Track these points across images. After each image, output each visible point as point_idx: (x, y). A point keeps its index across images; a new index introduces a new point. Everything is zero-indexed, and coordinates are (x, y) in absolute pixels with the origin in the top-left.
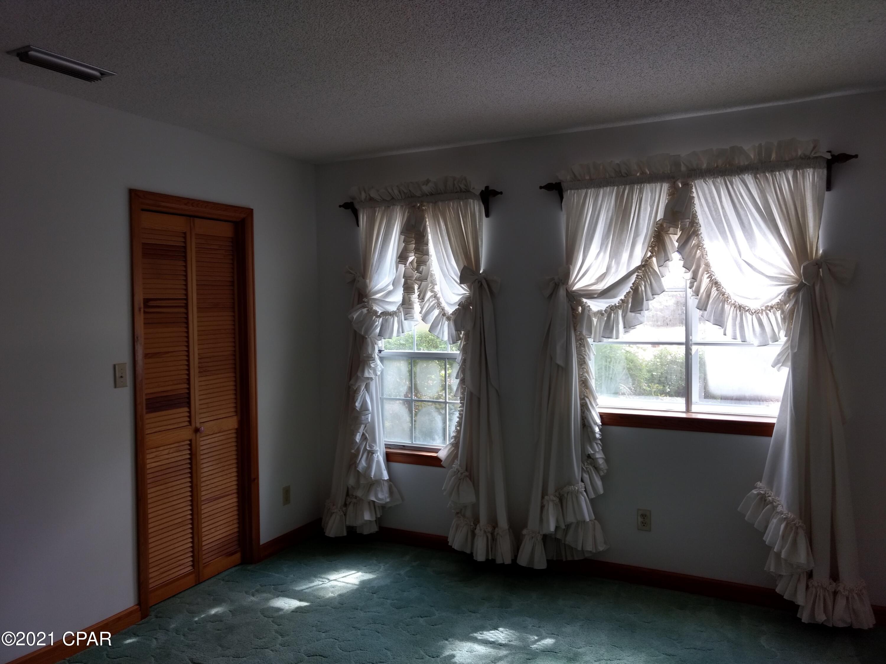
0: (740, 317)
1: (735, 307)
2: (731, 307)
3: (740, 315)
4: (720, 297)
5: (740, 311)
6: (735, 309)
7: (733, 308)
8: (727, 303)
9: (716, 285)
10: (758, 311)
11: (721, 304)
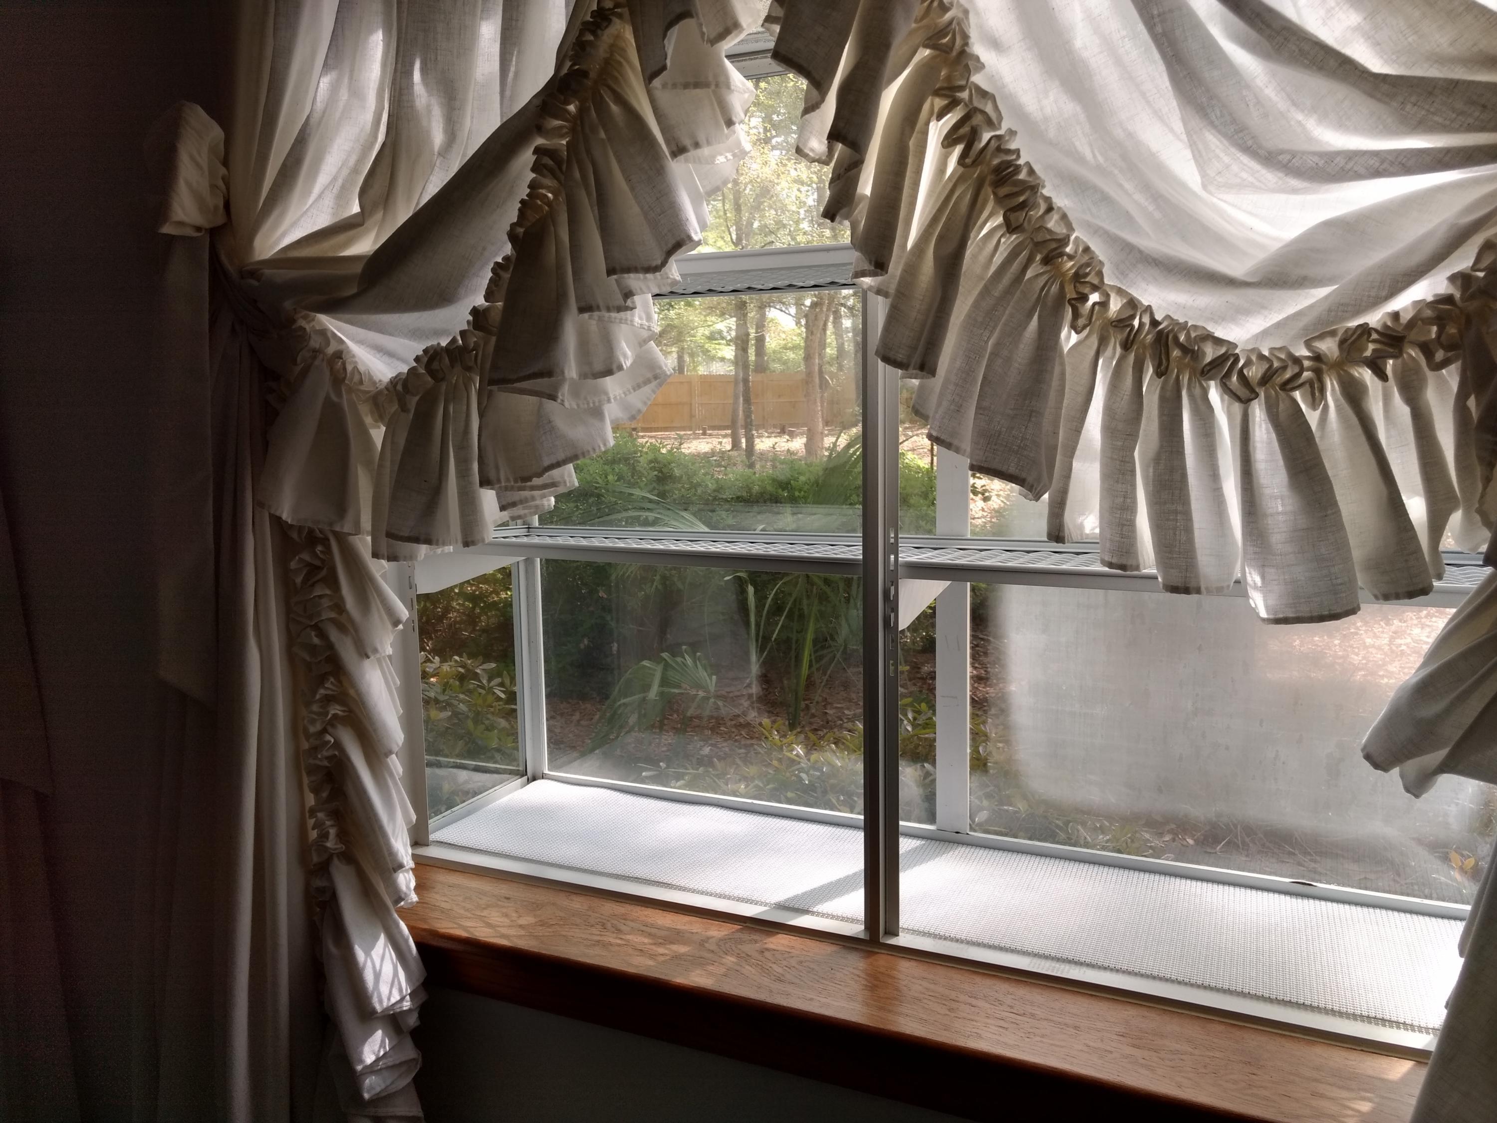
0: (1161, 414)
1: (1126, 346)
2: (1103, 342)
3: (1162, 399)
4: (1029, 274)
5: (1160, 373)
6: (1131, 357)
7: (1114, 351)
8: (1076, 315)
9: (1003, 191)
10: (1288, 375)
11: (1034, 322)
